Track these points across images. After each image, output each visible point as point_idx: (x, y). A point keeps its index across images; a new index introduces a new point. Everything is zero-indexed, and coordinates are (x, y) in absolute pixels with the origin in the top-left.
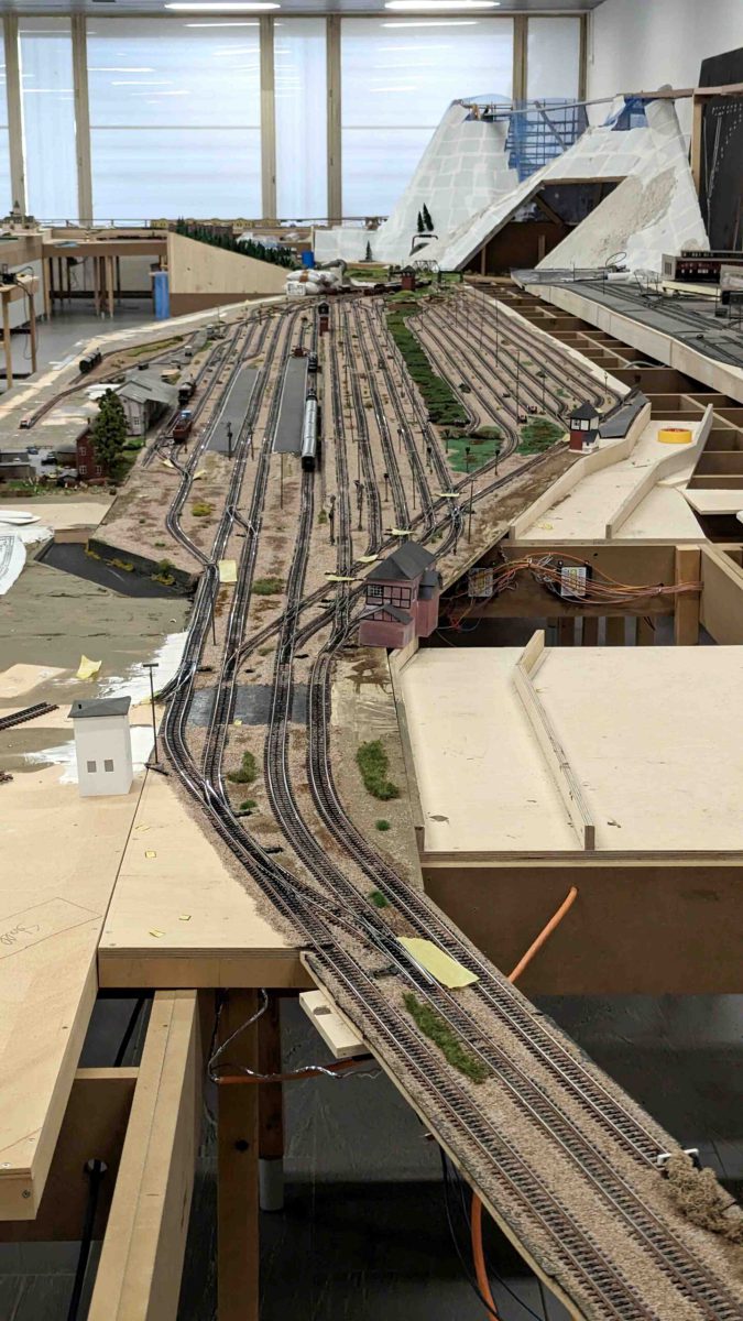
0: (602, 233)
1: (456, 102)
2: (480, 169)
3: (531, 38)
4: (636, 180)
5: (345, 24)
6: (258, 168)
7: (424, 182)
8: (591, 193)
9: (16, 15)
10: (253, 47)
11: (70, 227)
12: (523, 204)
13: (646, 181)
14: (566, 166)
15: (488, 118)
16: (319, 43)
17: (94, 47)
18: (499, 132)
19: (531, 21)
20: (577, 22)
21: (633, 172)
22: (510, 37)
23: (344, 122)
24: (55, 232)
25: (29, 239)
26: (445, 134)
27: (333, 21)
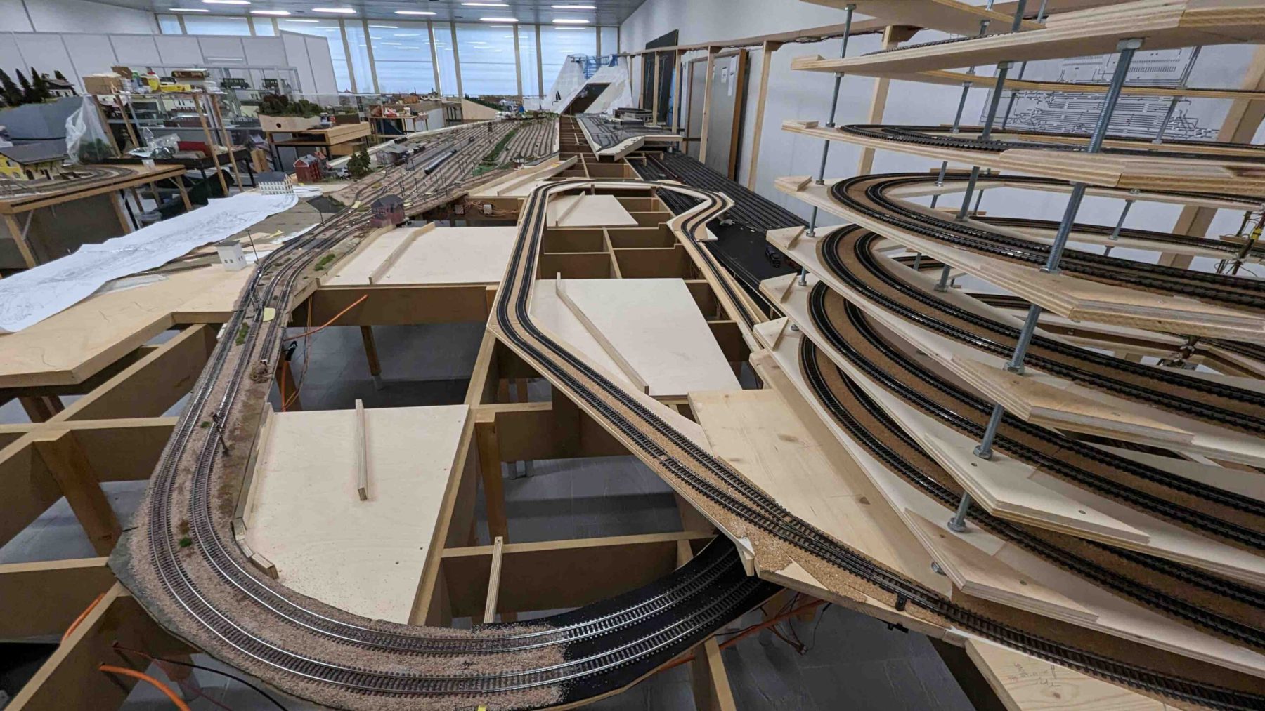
0: (603, 102)
1: (568, 56)
2: (575, 79)
3: (602, 35)
4: (614, 83)
5: (541, 27)
6: (516, 78)
7: (558, 83)
8: (601, 87)
9: (431, 21)
10: (510, 36)
11: (454, 97)
12: (582, 91)
13: (617, 84)
14: (596, 79)
15: (578, 62)
16: (533, 34)
17: (459, 34)
18: (581, 66)
19: (602, 28)
20: (616, 29)
21: (614, 81)
22: (595, 34)
23: (543, 62)
24: (448, 99)
25: (436, 101)
26: (565, 66)
27: (538, 26)
